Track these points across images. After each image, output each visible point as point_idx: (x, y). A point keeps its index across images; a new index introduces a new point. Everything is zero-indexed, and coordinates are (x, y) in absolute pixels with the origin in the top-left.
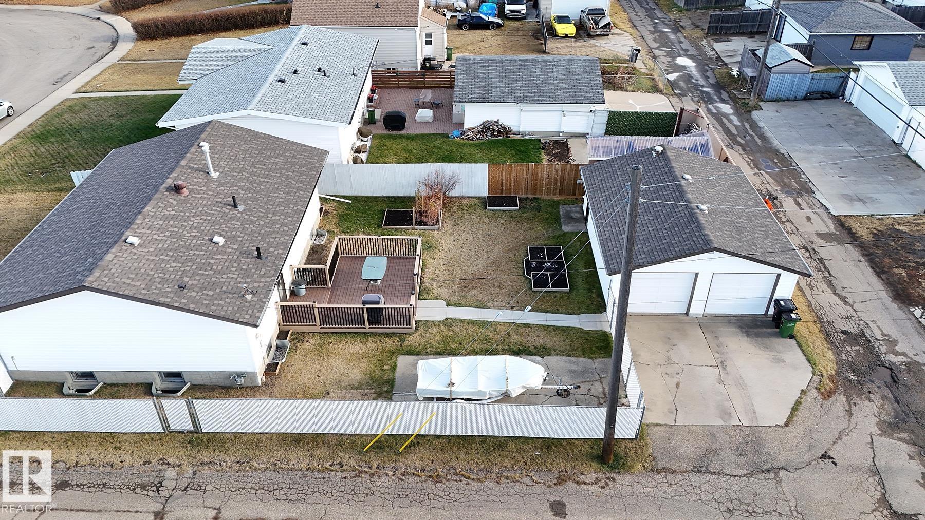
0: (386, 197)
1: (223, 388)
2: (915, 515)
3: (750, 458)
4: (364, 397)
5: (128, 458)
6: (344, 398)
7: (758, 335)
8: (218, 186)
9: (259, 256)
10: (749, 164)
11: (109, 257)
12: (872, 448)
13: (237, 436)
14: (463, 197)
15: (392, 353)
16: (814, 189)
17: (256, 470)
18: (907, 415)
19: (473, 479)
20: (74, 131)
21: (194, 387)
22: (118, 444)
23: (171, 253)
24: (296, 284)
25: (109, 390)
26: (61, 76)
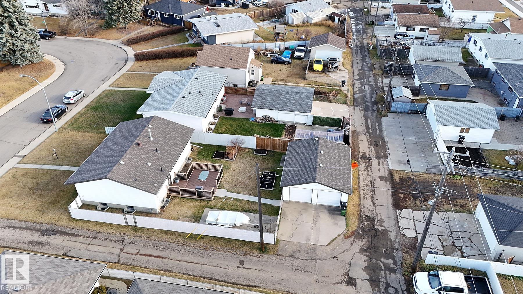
0: (217, 145)
1: (146, 213)
2: (355, 278)
3: (309, 255)
4: (191, 221)
5: (114, 232)
6: (184, 221)
7: (333, 214)
8: (152, 143)
9: (161, 171)
10: (368, 143)
11: (114, 168)
12: (353, 256)
13: (148, 229)
14: (247, 148)
15: (204, 207)
16: (389, 157)
17: (152, 240)
18: (372, 247)
19: (218, 251)
20: (108, 107)
21: (137, 212)
22: (112, 227)
23: (133, 168)
24: (176, 179)
25: (111, 209)
26: (104, 78)
